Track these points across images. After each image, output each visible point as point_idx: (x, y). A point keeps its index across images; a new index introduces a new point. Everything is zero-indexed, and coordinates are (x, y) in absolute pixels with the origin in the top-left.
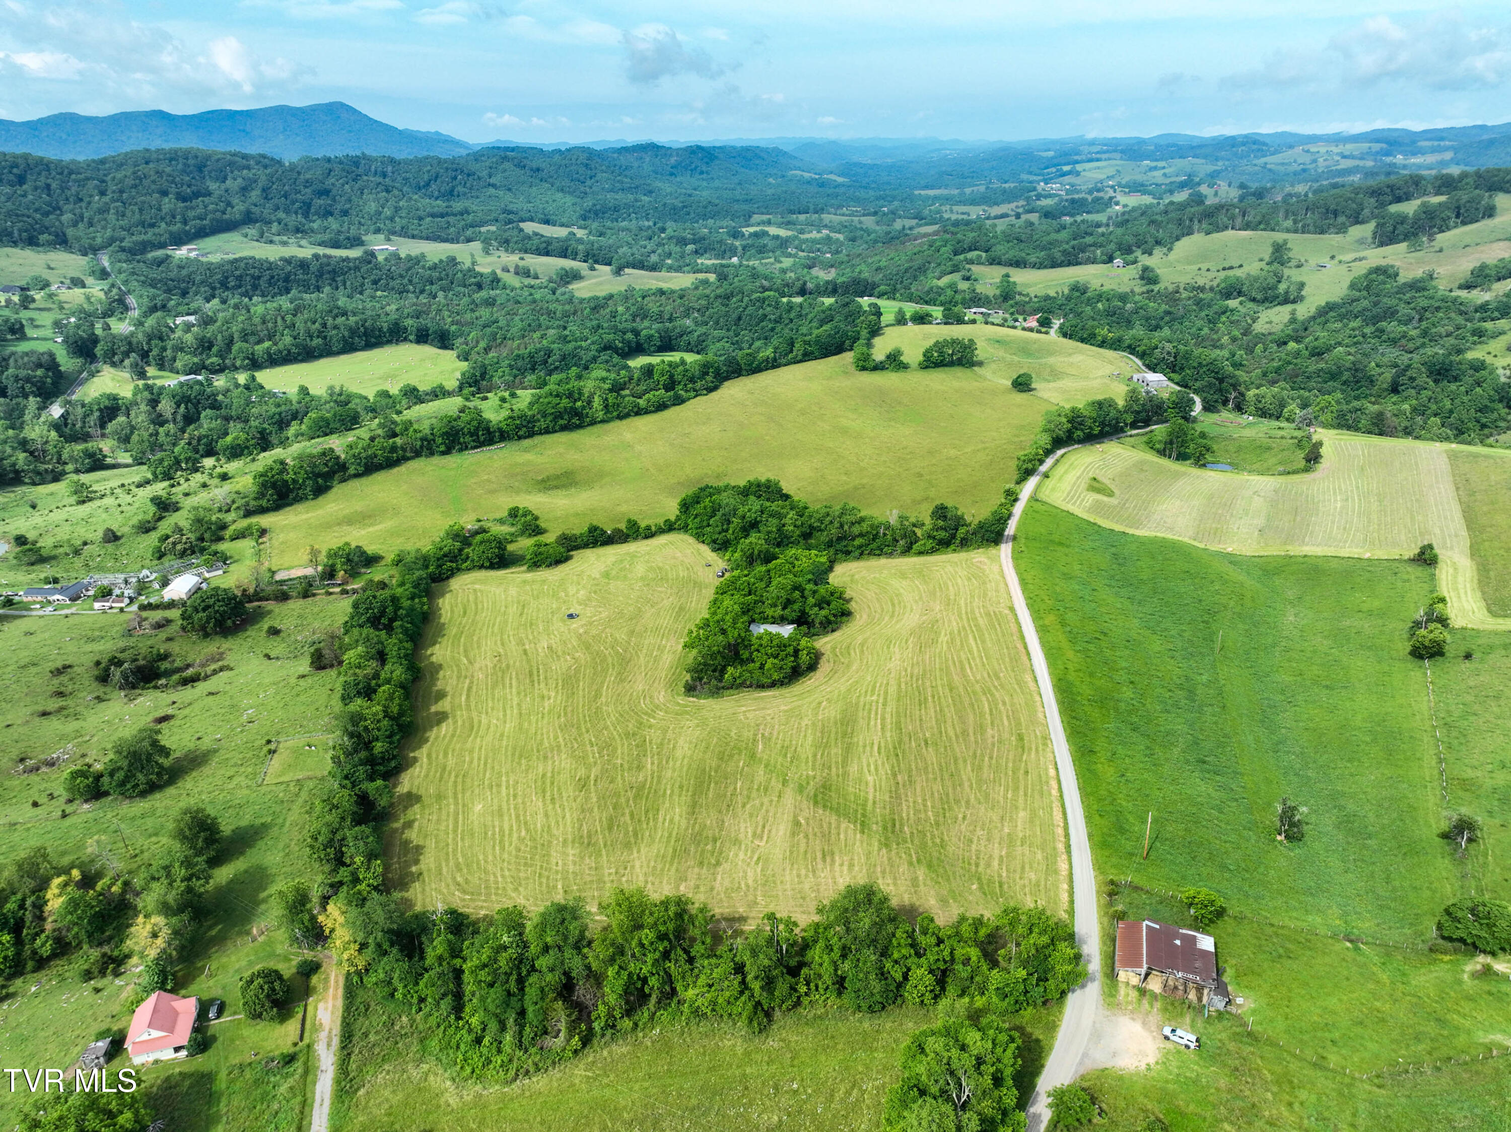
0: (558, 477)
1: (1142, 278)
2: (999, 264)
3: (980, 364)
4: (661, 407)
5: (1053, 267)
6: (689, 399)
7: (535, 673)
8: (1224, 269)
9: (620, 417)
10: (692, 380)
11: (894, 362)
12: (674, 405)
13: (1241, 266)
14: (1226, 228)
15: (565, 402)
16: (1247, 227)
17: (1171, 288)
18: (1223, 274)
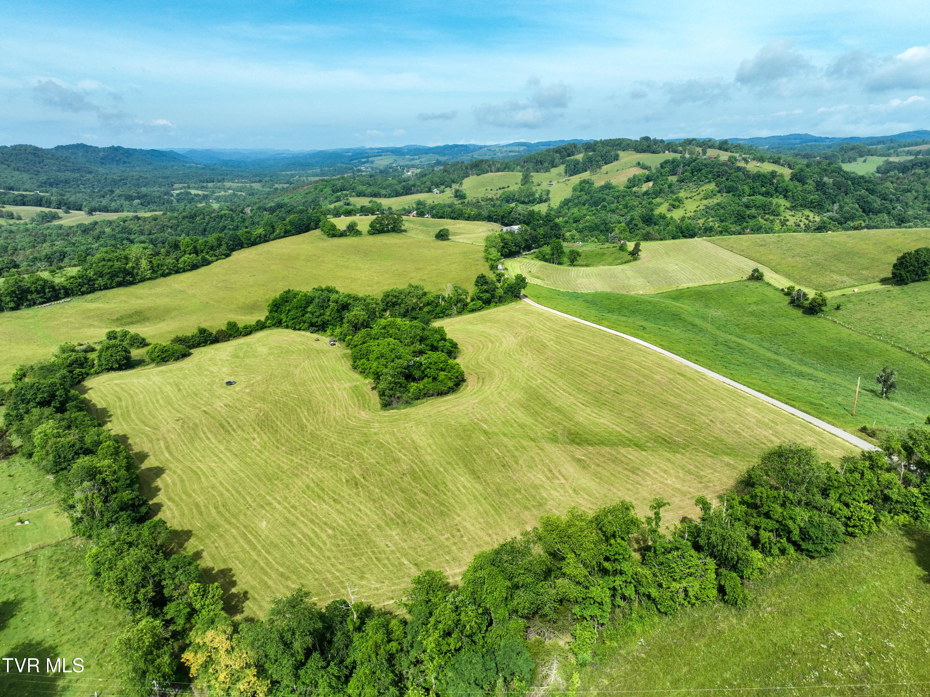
0: (130, 316)
1: (456, 196)
2: (364, 196)
3: (405, 231)
4: (194, 267)
5: (397, 196)
6: (212, 262)
7: (226, 424)
8: (500, 189)
9: (164, 275)
10: (212, 248)
11: (352, 230)
12: (203, 265)
13: (508, 187)
14: (487, 172)
15: (117, 264)
16: (498, 170)
17: (474, 201)
18: (501, 191)
